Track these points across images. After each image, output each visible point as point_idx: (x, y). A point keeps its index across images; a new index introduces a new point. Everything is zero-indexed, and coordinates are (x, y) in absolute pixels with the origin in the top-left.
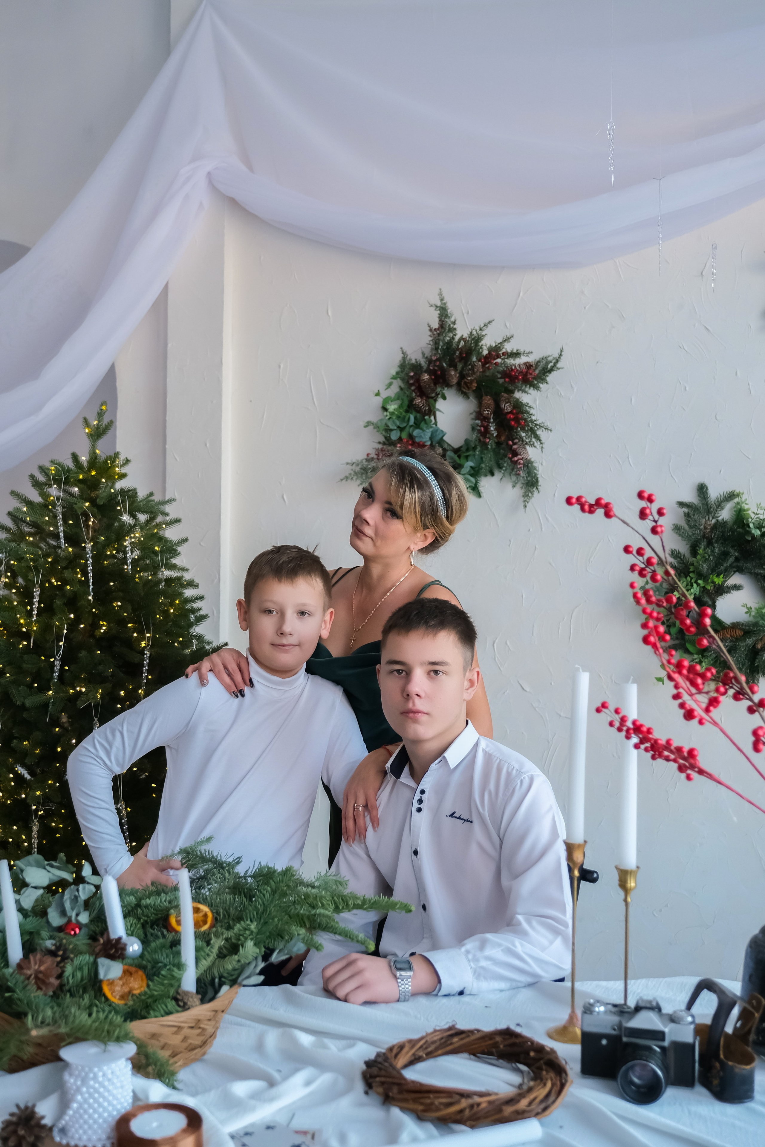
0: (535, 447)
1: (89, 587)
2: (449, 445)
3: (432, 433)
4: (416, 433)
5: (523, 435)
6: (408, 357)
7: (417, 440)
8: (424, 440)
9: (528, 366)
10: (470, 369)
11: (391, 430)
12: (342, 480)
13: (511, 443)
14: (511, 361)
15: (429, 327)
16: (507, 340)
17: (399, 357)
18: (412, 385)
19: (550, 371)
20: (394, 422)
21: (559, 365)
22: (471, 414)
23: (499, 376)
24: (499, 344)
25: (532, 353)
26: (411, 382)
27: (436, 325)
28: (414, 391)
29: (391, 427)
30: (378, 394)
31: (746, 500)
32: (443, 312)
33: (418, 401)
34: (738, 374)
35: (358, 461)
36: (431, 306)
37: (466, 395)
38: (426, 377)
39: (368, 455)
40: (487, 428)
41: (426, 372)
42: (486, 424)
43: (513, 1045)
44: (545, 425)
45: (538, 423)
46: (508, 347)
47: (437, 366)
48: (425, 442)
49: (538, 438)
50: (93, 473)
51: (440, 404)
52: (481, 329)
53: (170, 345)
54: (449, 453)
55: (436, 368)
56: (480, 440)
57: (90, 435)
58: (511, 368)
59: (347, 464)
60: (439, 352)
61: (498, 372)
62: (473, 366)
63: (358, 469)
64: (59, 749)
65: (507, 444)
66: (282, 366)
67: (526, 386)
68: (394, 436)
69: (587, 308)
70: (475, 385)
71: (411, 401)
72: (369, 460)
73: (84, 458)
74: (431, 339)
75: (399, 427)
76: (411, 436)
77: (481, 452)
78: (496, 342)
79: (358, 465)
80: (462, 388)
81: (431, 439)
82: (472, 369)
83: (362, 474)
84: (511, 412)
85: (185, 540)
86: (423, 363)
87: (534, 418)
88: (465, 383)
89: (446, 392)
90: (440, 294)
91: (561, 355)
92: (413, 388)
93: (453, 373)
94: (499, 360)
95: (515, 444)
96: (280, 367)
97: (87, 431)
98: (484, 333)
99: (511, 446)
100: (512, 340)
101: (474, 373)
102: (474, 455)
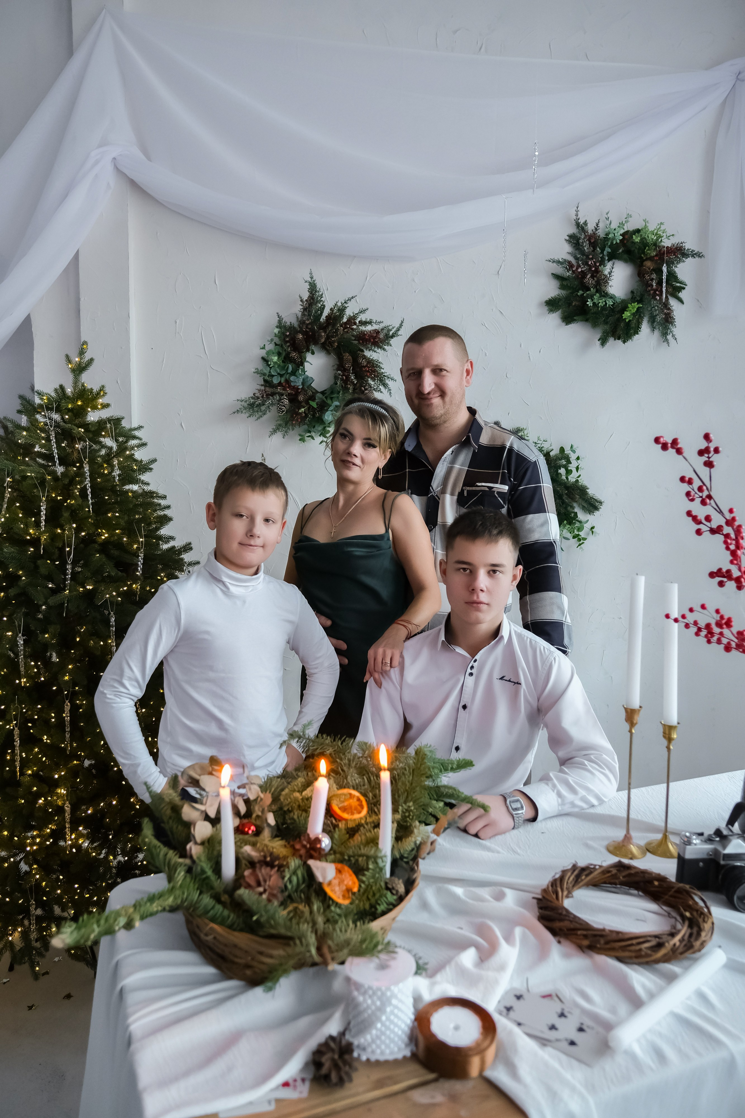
0: (381, 392)
2: (314, 389)
3: (303, 380)
4: (292, 378)
5: (372, 383)
6: (284, 321)
7: (292, 384)
8: (298, 384)
9: (377, 332)
10: (334, 332)
11: (273, 376)
12: (234, 413)
13: (363, 389)
14: (363, 328)
15: (301, 298)
16: (363, 311)
17: (275, 321)
18: (287, 342)
19: (393, 336)
20: (276, 370)
21: (400, 333)
22: (333, 366)
23: (353, 338)
24: (356, 314)
25: (382, 322)
26: (287, 339)
27: (306, 296)
28: (289, 346)
29: (273, 374)
30: (263, 348)
31: (527, 434)
32: (313, 288)
33: (294, 354)
34: (522, 346)
35: (246, 398)
36: (306, 282)
37: (328, 352)
38: (300, 336)
39: (254, 394)
40: (348, 378)
41: (300, 332)
42: (346, 374)
44: (392, 376)
45: (386, 374)
46: (363, 317)
47: (309, 329)
48: (299, 386)
49: (385, 385)
50: (79, 403)
51: (309, 357)
52: (345, 302)
53: (82, 299)
54: (319, 395)
55: (308, 330)
56: (342, 386)
57: (73, 370)
58: (364, 333)
59: (238, 400)
60: (312, 318)
61: (353, 336)
62: (337, 330)
63: (246, 405)
64: (78, 639)
65: (361, 390)
66: (178, 322)
67: (375, 348)
68: (276, 381)
69: (417, 291)
70: (336, 344)
71: (288, 354)
72: (255, 397)
73: (69, 390)
74: (302, 307)
75: (279, 374)
76: (287, 381)
77: (343, 394)
78: (353, 313)
79: (246, 402)
80: (326, 347)
81: (303, 384)
82: (336, 332)
83: (250, 408)
84: (366, 366)
86: (296, 325)
87: (382, 371)
88: (330, 343)
89: (313, 347)
90: (311, 274)
91: (401, 325)
92: (288, 344)
93: (323, 334)
94: (355, 327)
95: (366, 389)
96: (176, 322)
97: (70, 366)
98: (346, 306)
99: (363, 392)
100: (367, 312)
101: (337, 335)
102: (338, 397)
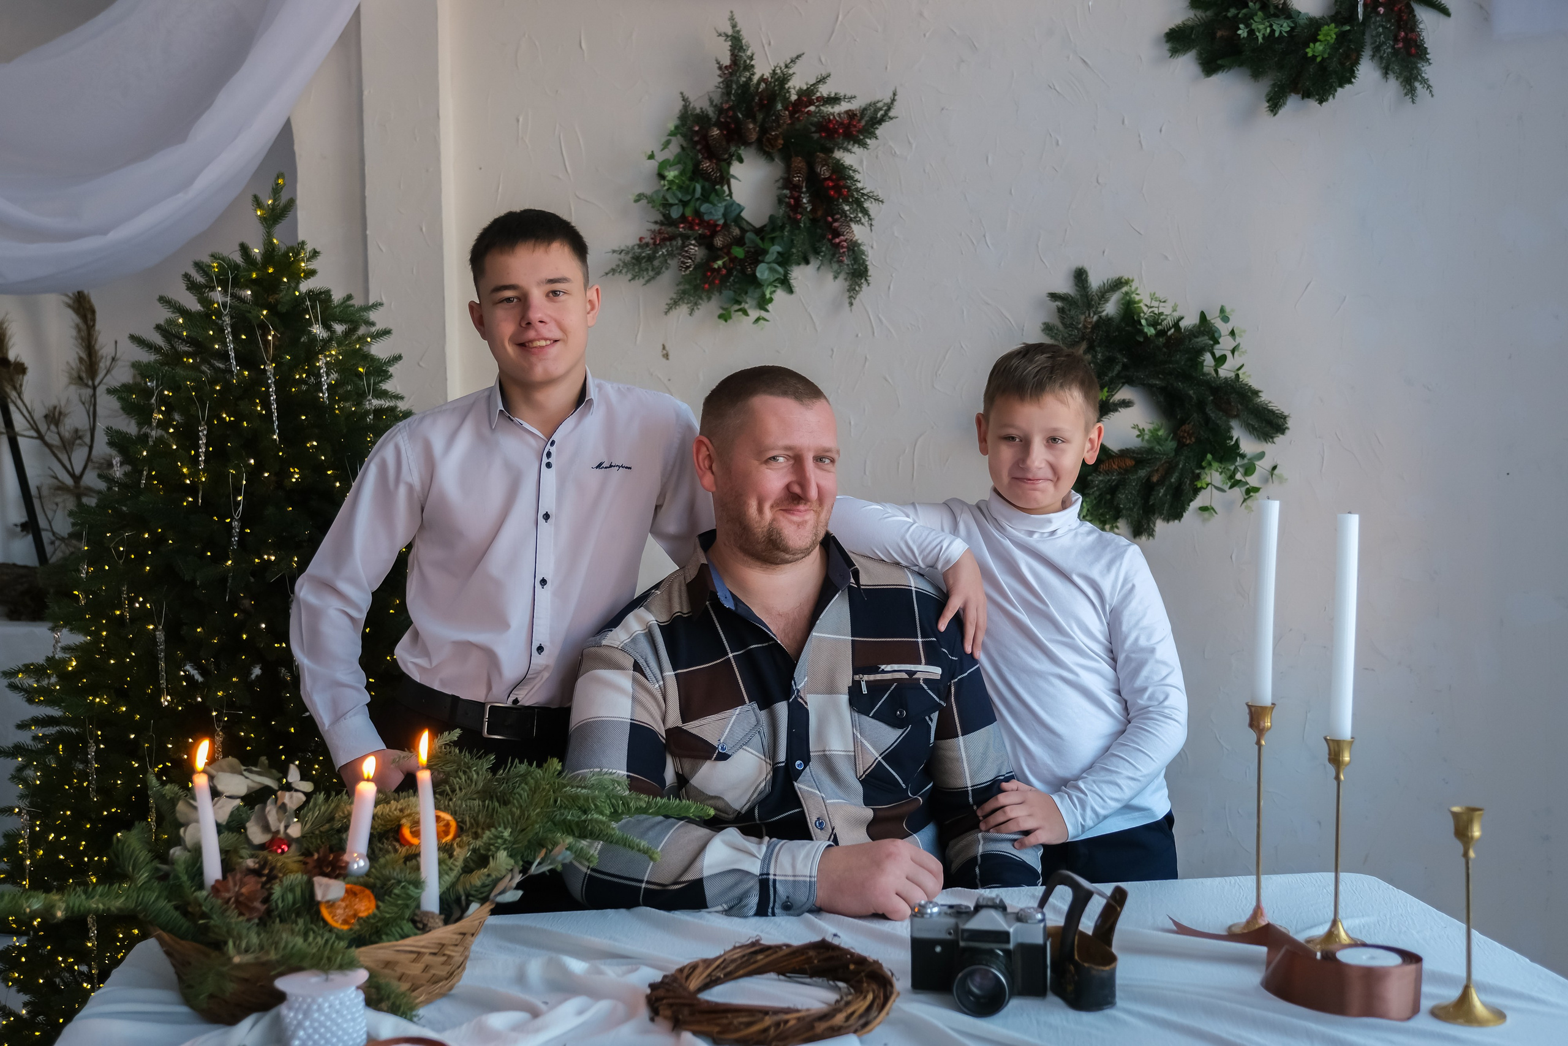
0: (862, 224)
1: (273, 422)
2: (748, 223)
3: (726, 208)
4: (704, 208)
5: (847, 208)
6: (691, 106)
7: (706, 218)
8: (716, 218)
9: (851, 114)
10: (774, 121)
11: (671, 205)
12: (607, 274)
13: (830, 219)
14: (828, 109)
15: (718, 63)
16: (822, 80)
17: (679, 105)
18: (697, 143)
19: (880, 121)
20: (674, 195)
21: (891, 114)
22: (777, 181)
23: (813, 129)
24: (812, 85)
25: (855, 97)
26: (696, 139)
27: (726, 61)
28: (699, 151)
29: (671, 201)
30: (651, 157)
31: (1137, 289)
32: (736, 43)
33: (706, 164)
34: (1126, 122)
35: (628, 247)
36: (720, 35)
37: (769, 156)
38: (716, 132)
39: (641, 239)
40: (798, 200)
41: (715, 125)
42: (796, 194)
43: (831, 958)
44: (875, 194)
45: (865, 191)
46: (824, 90)
47: (730, 117)
48: (717, 220)
49: (865, 212)
50: (271, 270)
51: (736, 169)
52: (786, 66)
53: (366, 93)
54: (750, 235)
55: (728, 120)
56: (789, 217)
57: (263, 219)
58: (829, 119)
59: (614, 251)
60: (732, 98)
61: (812, 124)
62: (778, 116)
63: (628, 258)
64: (244, 636)
65: (826, 221)
66: (521, 119)
67: (849, 142)
68: (675, 213)
69: (927, 35)
70: (781, 141)
71: (697, 165)
72: (642, 245)
73: (257, 251)
74: (721, 80)
75: (681, 201)
76: (697, 213)
77: (791, 232)
78: (807, 84)
79: (627, 253)
80: (765, 148)
81: (725, 215)
82: (777, 120)
83: (634, 265)
84: (829, 179)
85: (397, 358)
86: (711, 112)
87: (859, 185)
88: (768, 140)
89: (742, 152)
90: (732, 19)
91: (893, 100)
92: (698, 147)
93: (751, 126)
94: (812, 108)
95: (836, 220)
96: (518, 121)
97: (259, 213)
98: (791, 71)
99: (831, 224)
100: (829, 81)
101: (779, 126)
102: (782, 237)
